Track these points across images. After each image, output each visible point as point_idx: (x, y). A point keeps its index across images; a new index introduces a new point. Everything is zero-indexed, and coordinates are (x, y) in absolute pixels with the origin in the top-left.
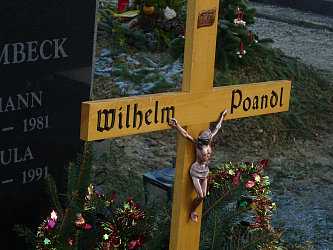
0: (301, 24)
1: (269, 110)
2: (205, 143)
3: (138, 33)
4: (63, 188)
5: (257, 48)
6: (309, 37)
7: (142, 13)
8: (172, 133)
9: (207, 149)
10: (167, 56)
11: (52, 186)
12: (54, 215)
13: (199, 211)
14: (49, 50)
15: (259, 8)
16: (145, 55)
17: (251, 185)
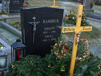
0: (95, 21)
1: (89, 31)
2: (79, 34)
3: (68, 21)
4: (57, 41)
5: (87, 24)
6: (96, 23)
7: (69, 18)
8: (74, 33)
9: (79, 35)
10: (73, 24)
11: (56, 41)
12: (56, 44)
13: (77, 44)
14: (56, 21)
15: (88, 18)
16: (69, 24)
17: (85, 42)
